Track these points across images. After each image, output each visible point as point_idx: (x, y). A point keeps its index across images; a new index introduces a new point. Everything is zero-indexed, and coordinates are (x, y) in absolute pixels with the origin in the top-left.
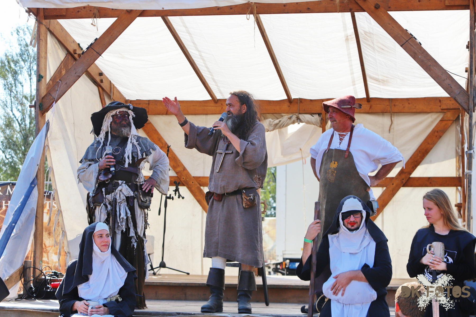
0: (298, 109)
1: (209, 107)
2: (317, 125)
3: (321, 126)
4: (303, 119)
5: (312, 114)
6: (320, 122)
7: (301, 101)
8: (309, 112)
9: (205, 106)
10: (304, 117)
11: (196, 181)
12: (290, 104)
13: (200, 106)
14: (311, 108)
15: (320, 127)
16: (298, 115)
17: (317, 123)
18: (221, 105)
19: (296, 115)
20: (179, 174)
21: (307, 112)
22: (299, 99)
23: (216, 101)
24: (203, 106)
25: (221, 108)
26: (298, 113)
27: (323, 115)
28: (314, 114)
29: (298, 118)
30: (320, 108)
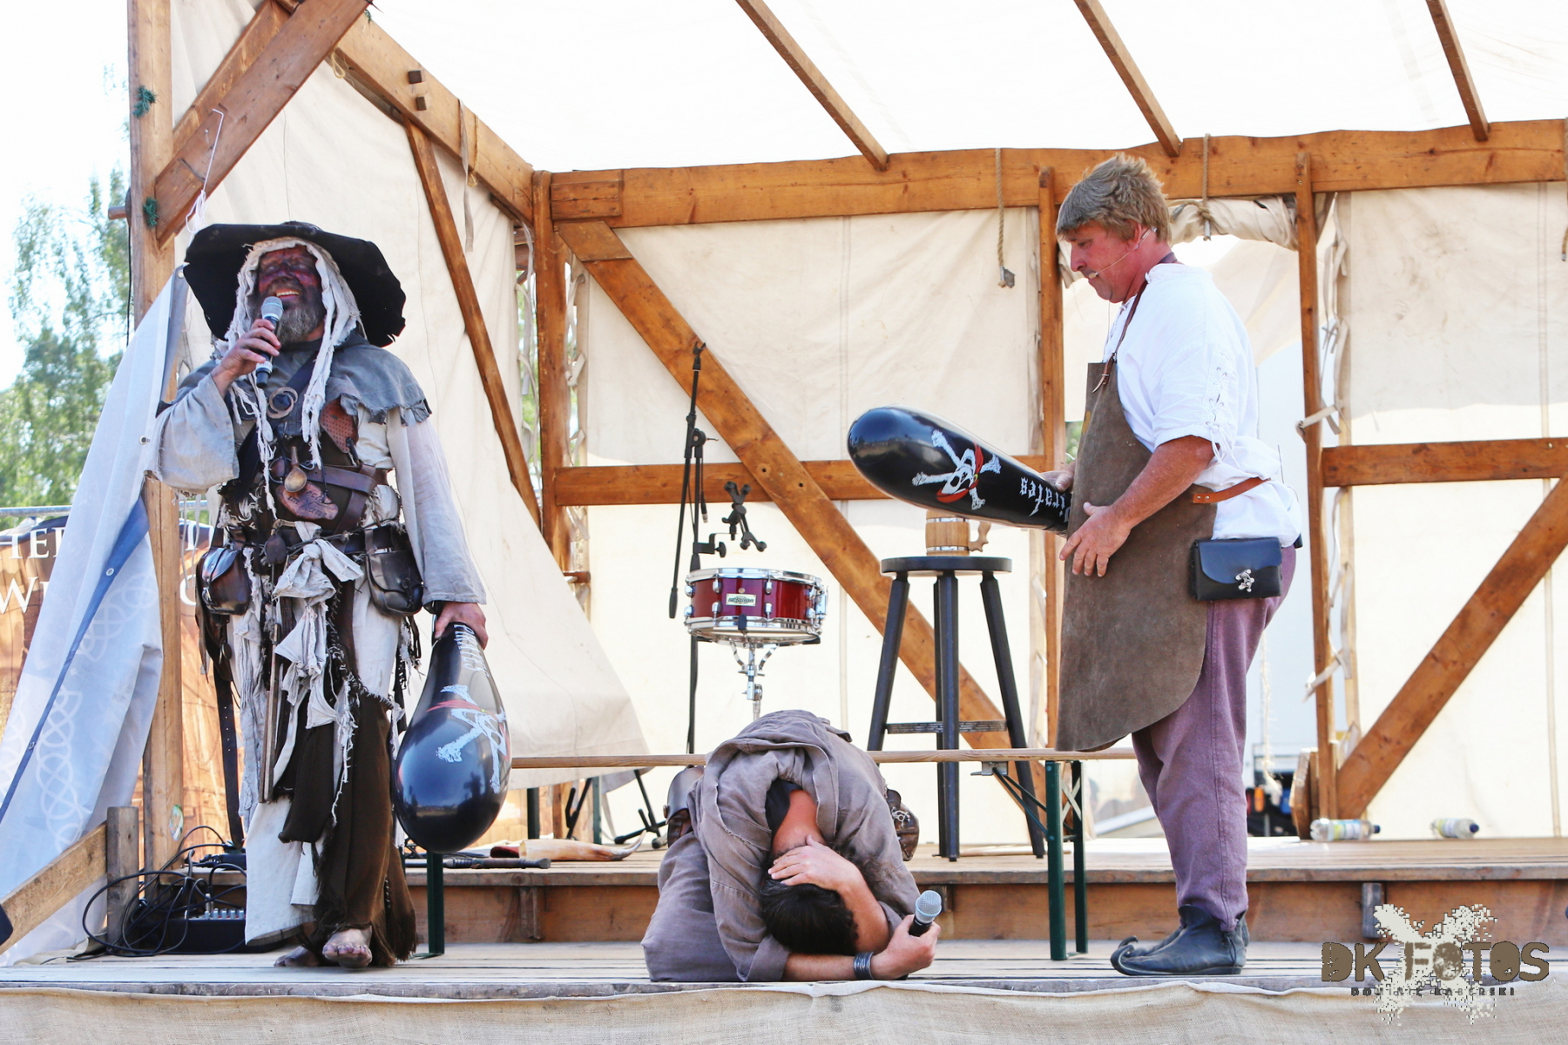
0: (1205, 181)
1: (855, 187)
2: (1279, 243)
3: (1296, 242)
4: (1225, 219)
5: (1259, 198)
6: (1293, 229)
7: (1212, 147)
8: (1247, 191)
9: (839, 184)
10: (1229, 211)
11: (814, 479)
12: (1172, 162)
13: (822, 184)
14: (1252, 176)
15: (1294, 246)
16: (1204, 205)
17: (1281, 232)
18: (900, 177)
19: (1195, 204)
20: (748, 454)
21: (1241, 192)
22: (1205, 141)
23: (882, 160)
24: (832, 185)
25: (899, 189)
26: (1204, 195)
27: (1304, 199)
28: (1266, 196)
29: (1204, 218)
30: (1292, 174)
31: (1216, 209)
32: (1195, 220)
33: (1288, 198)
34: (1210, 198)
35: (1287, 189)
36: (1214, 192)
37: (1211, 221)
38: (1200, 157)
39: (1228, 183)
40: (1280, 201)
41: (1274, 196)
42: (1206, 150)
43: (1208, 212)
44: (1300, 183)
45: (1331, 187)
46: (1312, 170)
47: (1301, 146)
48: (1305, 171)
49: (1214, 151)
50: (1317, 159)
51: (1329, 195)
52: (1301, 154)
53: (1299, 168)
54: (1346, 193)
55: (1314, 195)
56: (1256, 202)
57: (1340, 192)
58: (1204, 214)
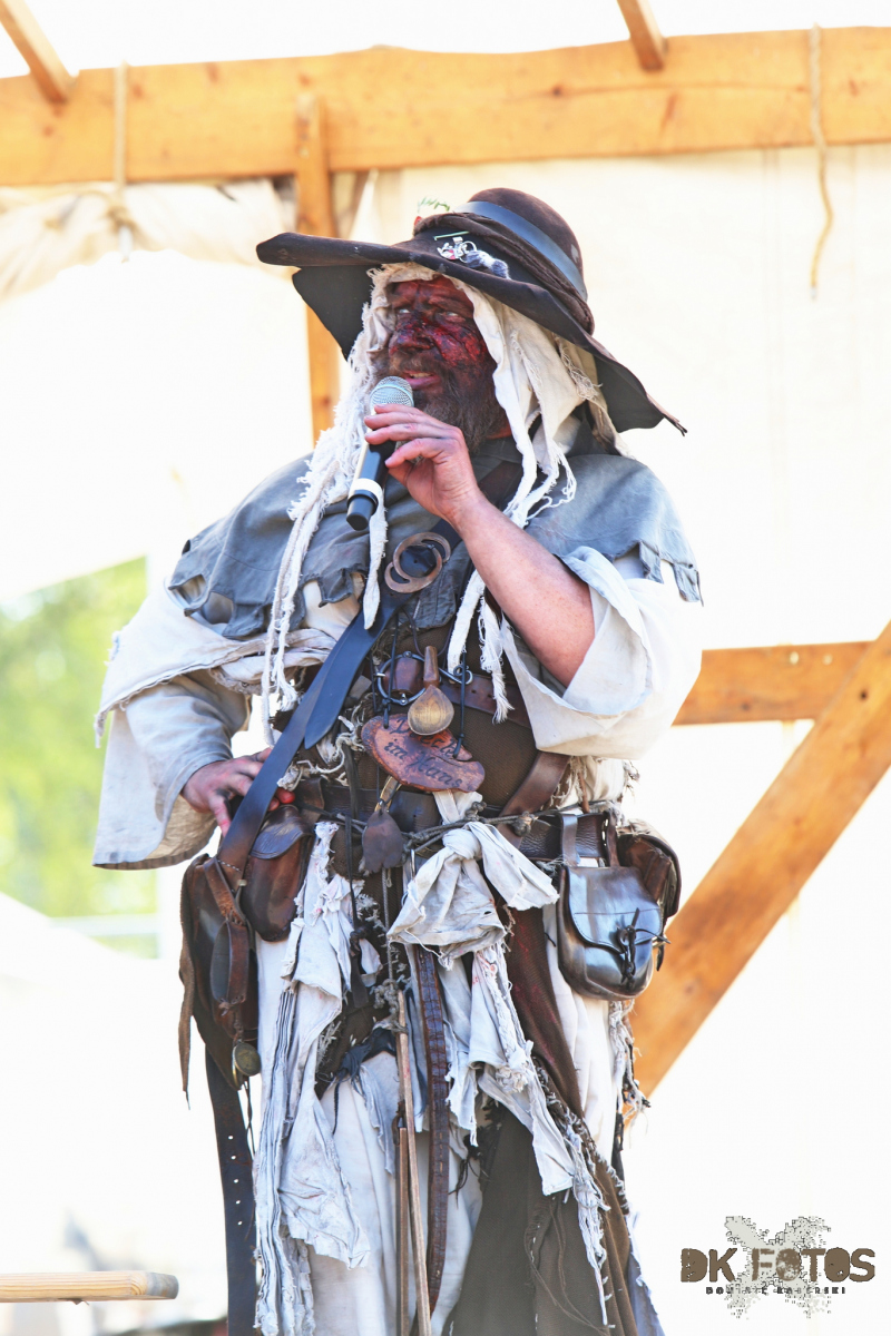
0: (120, 149)
4: (158, 223)
5: (224, 181)
7: (134, 85)
8: (201, 168)
10: (165, 206)
12: (57, 114)
14: (212, 140)
16: (119, 194)
19: (100, 193)
21: (189, 171)
22: (120, 75)
26: (119, 177)
27: (310, 183)
28: (237, 179)
29: (119, 221)
30: (288, 137)
31: (142, 203)
32: (105, 225)
33: (280, 182)
34: (131, 182)
35: (279, 165)
36: (137, 172)
37: (132, 227)
38: (108, 102)
39: (165, 154)
40: (266, 189)
41: (254, 178)
42: (121, 91)
43: (123, 209)
44: (305, 153)
45: (363, 161)
46: (327, 128)
47: (305, 81)
48: (314, 130)
49: (137, 92)
50: (335, 106)
51: (361, 176)
52: (305, 99)
53: (301, 125)
54: (392, 171)
55: (331, 176)
56: (220, 189)
57: (383, 170)
58: (121, 216)
